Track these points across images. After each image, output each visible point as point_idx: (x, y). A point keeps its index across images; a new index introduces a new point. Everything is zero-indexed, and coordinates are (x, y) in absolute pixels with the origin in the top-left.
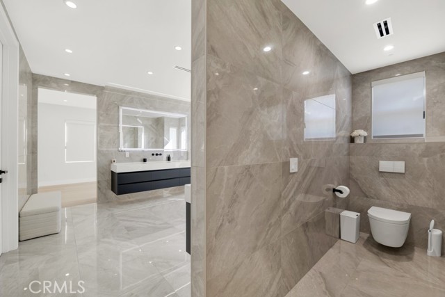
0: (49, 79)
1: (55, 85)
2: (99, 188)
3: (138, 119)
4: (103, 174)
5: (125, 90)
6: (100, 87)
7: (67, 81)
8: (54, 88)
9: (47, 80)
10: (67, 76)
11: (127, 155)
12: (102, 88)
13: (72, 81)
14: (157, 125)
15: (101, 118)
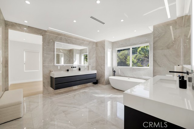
0: (15, 25)
1: (18, 28)
2: (44, 86)
3: (61, 50)
4: (46, 78)
5: (58, 33)
6: (44, 30)
7: (25, 26)
8: (18, 30)
9: (14, 25)
10: (26, 22)
11: (59, 68)
12: (45, 31)
13: (29, 26)
14: (70, 53)
15: (45, 48)
